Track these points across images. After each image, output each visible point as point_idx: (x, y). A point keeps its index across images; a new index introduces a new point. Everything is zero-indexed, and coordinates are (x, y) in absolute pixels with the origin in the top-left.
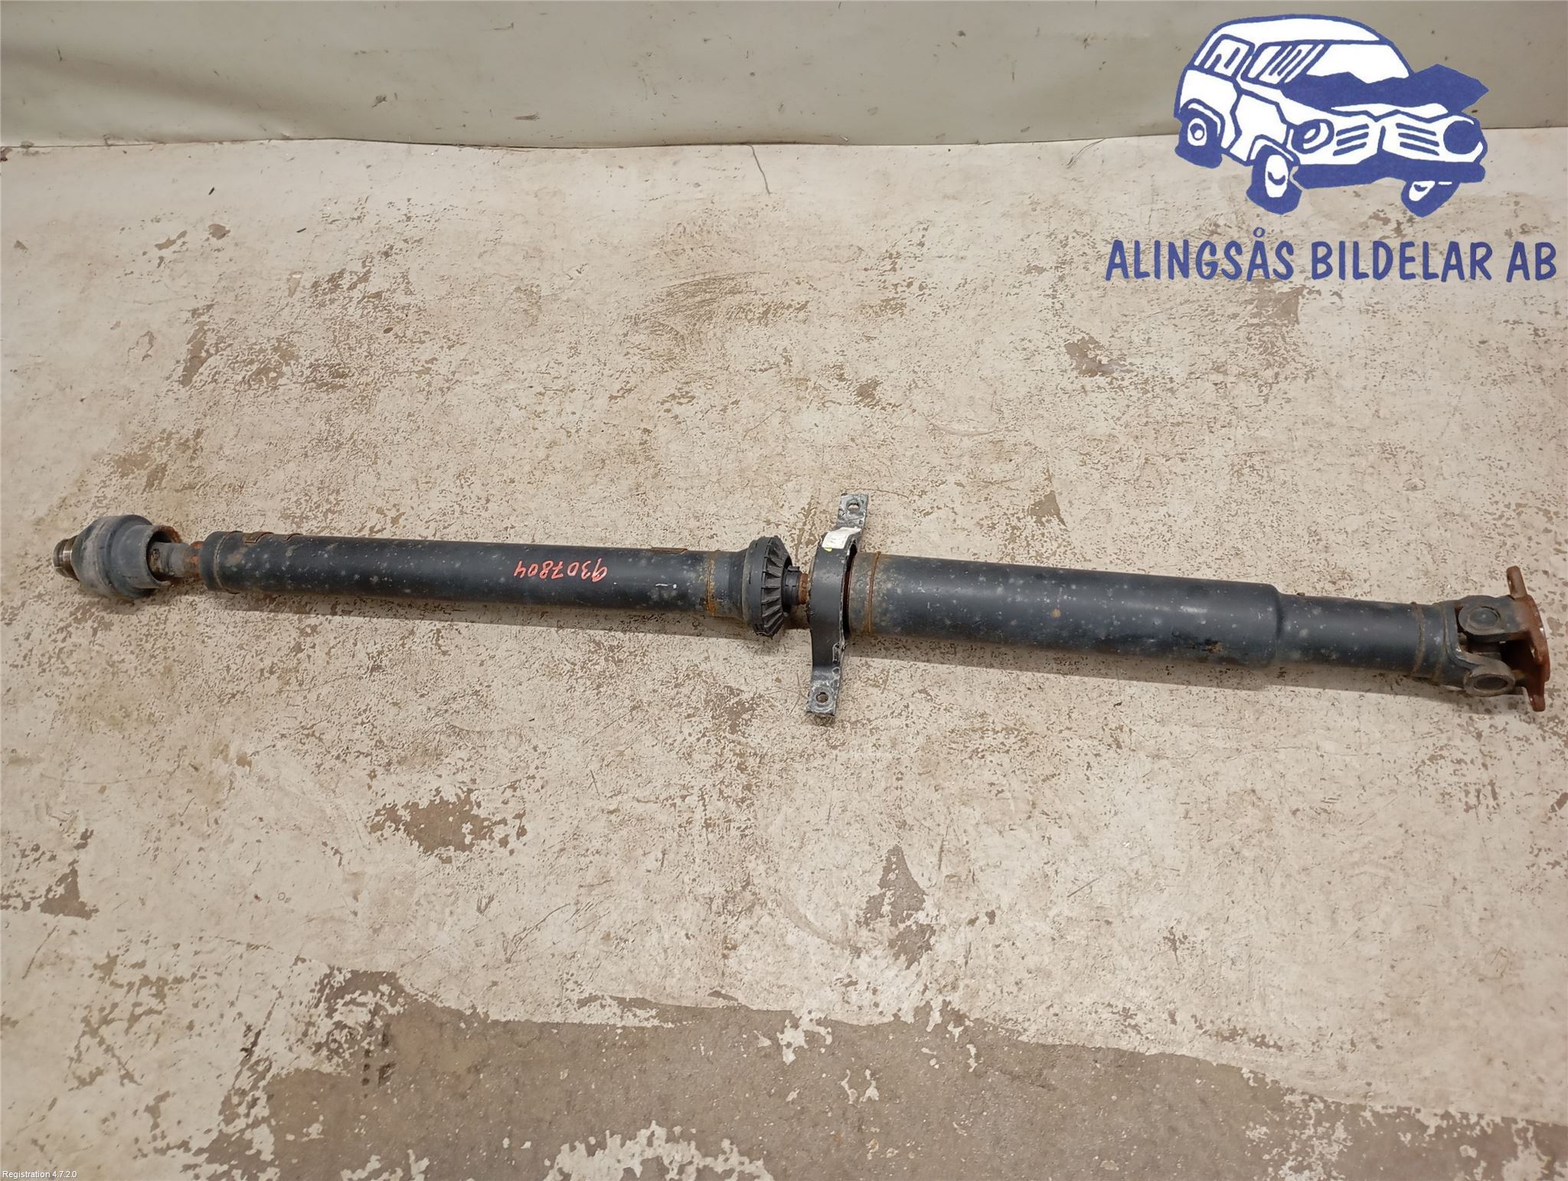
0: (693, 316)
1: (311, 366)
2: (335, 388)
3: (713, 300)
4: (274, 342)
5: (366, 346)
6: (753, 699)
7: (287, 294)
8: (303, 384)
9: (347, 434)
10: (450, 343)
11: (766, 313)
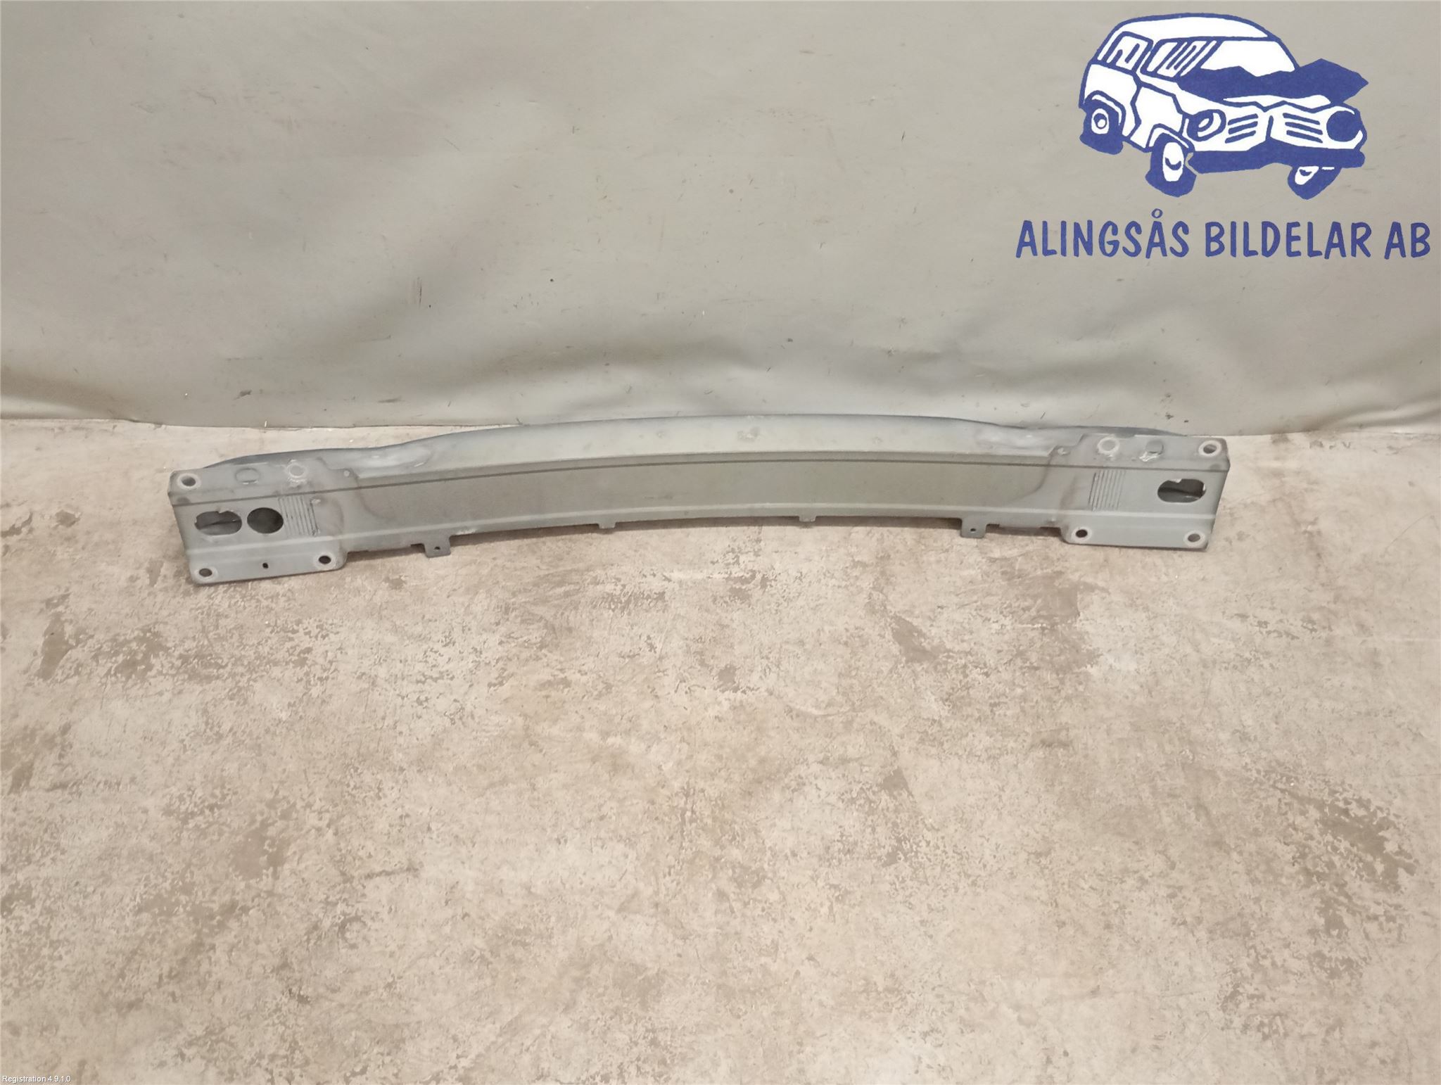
0: (561, 606)
1: (181, 656)
2: (209, 679)
3: (578, 591)
4: (136, 633)
5: (236, 637)
6: (657, 974)
7: (147, 581)
8: (173, 676)
9: (226, 727)
10: (324, 633)
11: (628, 602)
